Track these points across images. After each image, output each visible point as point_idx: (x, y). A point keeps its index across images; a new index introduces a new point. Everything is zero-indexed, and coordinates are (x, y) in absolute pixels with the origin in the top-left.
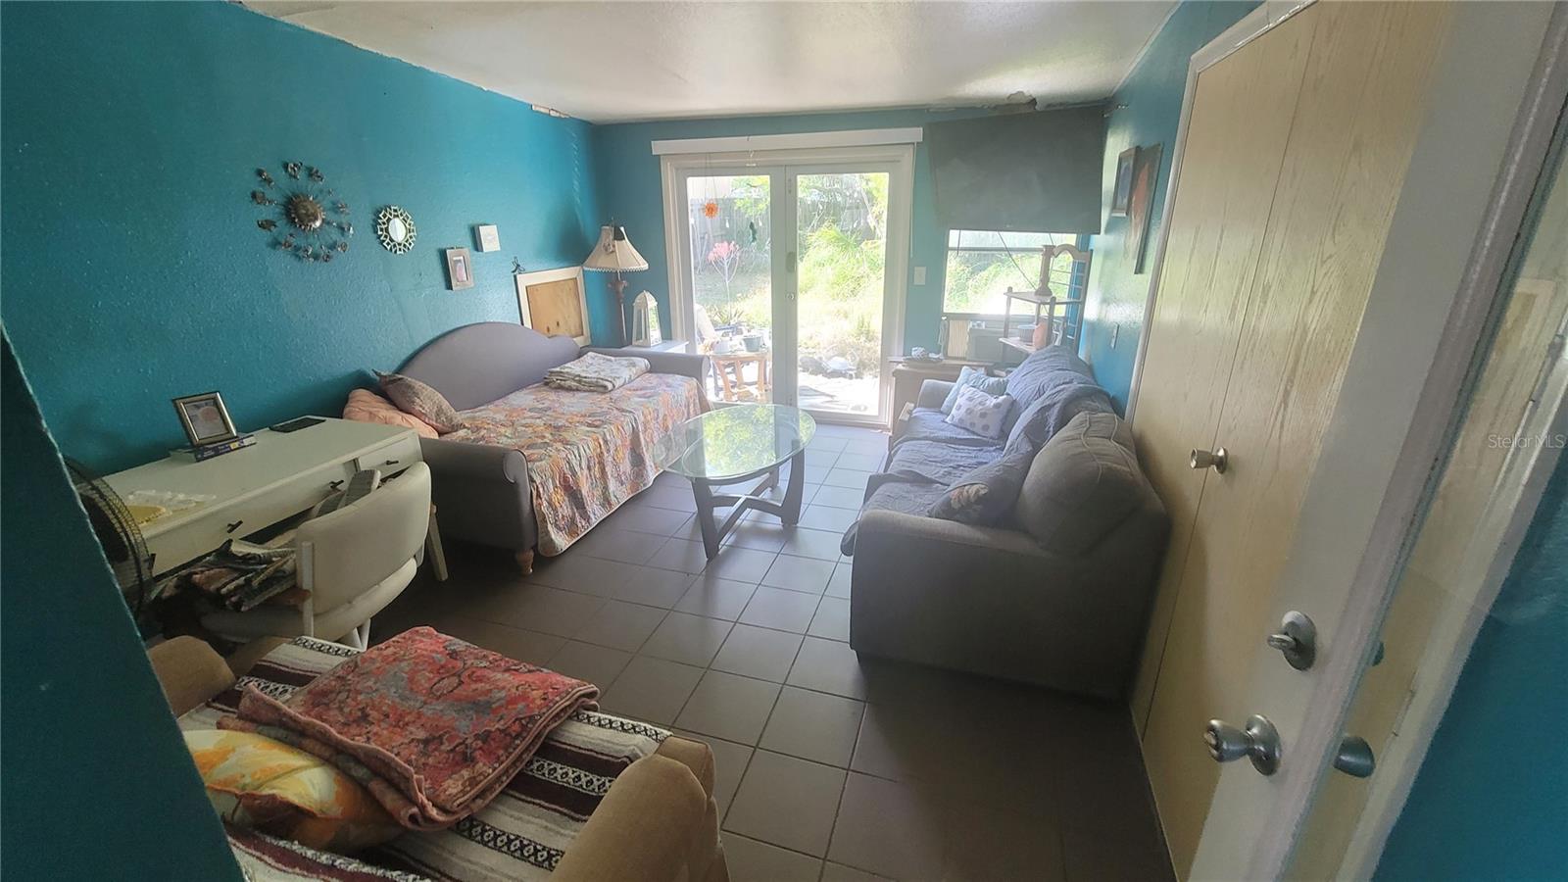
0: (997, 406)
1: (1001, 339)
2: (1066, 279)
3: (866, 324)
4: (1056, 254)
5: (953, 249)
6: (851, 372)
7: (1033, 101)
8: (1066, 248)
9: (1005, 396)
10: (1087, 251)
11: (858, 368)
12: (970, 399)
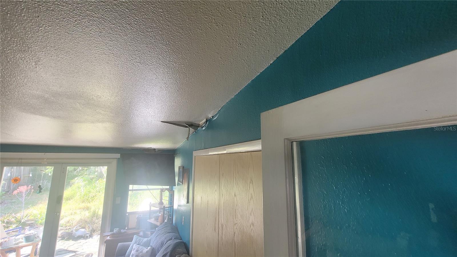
0: (147, 252)
1: (148, 220)
2: (168, 199)
3: (96, 212)
4: (164, 191)
5: (131, 190)
6: (87, 235)
7: (155, 149)
8: (167, 189)
9: (150, 247)
10: (172, 191)
11: (91, 232)
12: (137, 251)
